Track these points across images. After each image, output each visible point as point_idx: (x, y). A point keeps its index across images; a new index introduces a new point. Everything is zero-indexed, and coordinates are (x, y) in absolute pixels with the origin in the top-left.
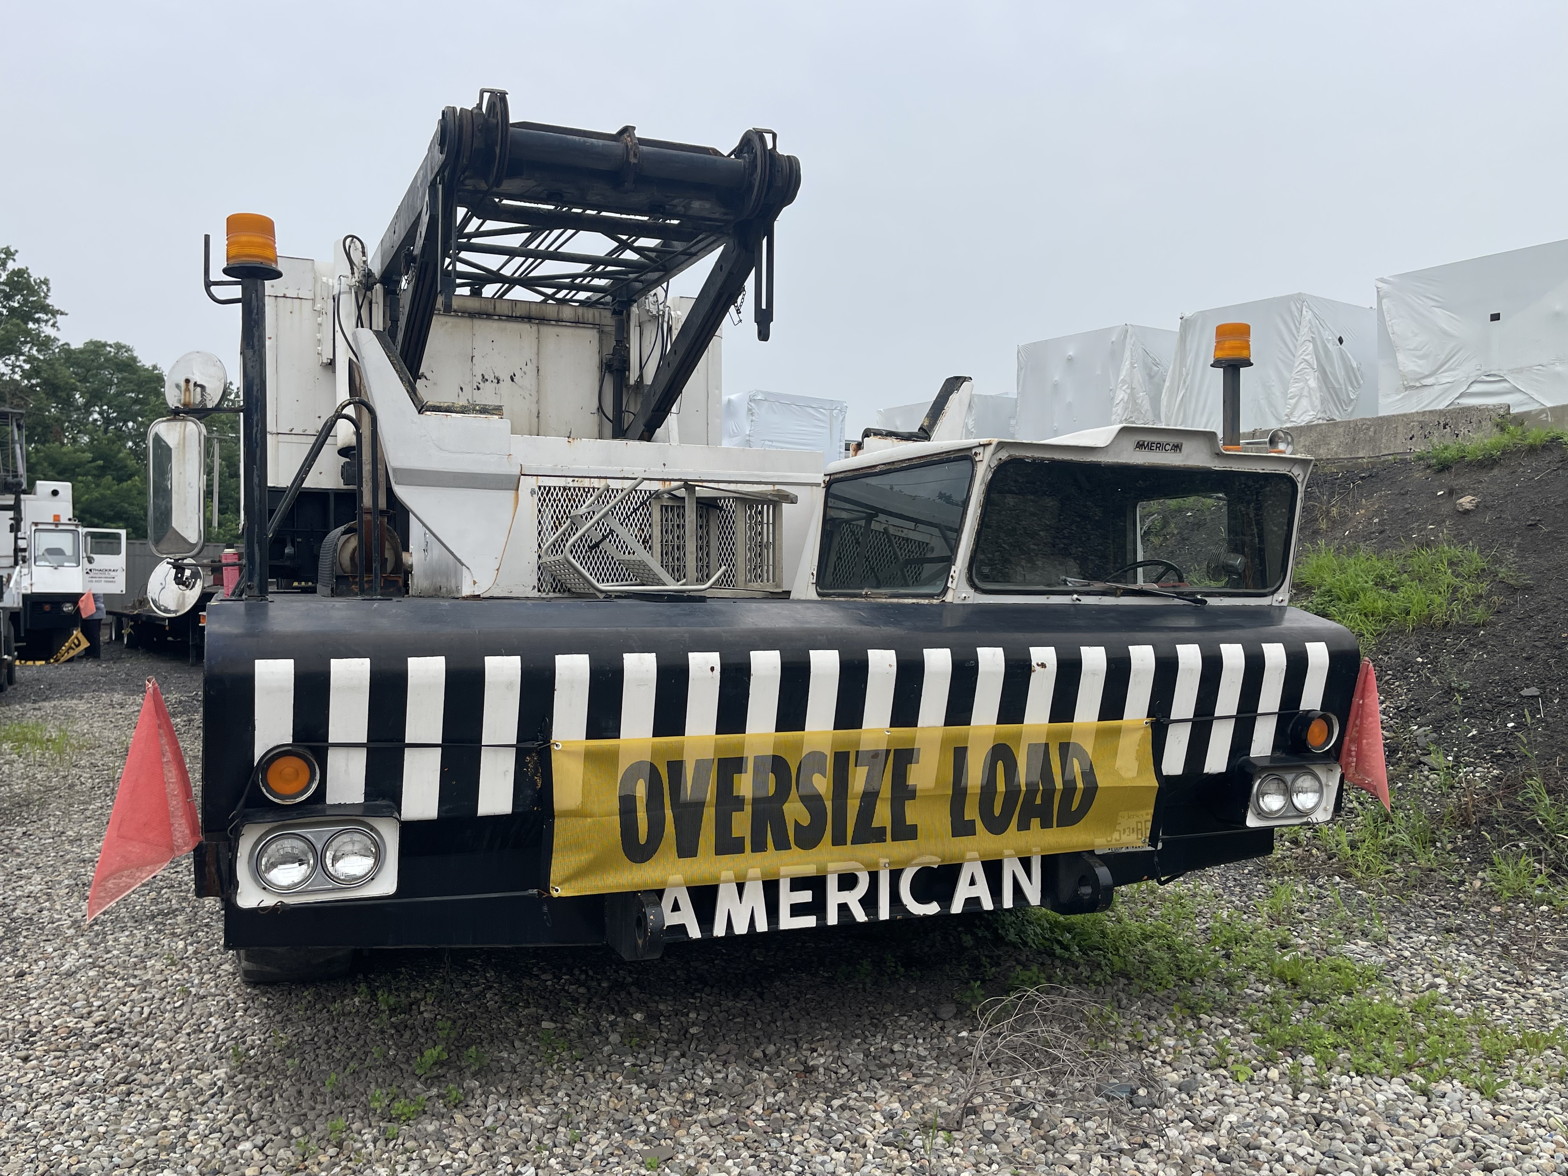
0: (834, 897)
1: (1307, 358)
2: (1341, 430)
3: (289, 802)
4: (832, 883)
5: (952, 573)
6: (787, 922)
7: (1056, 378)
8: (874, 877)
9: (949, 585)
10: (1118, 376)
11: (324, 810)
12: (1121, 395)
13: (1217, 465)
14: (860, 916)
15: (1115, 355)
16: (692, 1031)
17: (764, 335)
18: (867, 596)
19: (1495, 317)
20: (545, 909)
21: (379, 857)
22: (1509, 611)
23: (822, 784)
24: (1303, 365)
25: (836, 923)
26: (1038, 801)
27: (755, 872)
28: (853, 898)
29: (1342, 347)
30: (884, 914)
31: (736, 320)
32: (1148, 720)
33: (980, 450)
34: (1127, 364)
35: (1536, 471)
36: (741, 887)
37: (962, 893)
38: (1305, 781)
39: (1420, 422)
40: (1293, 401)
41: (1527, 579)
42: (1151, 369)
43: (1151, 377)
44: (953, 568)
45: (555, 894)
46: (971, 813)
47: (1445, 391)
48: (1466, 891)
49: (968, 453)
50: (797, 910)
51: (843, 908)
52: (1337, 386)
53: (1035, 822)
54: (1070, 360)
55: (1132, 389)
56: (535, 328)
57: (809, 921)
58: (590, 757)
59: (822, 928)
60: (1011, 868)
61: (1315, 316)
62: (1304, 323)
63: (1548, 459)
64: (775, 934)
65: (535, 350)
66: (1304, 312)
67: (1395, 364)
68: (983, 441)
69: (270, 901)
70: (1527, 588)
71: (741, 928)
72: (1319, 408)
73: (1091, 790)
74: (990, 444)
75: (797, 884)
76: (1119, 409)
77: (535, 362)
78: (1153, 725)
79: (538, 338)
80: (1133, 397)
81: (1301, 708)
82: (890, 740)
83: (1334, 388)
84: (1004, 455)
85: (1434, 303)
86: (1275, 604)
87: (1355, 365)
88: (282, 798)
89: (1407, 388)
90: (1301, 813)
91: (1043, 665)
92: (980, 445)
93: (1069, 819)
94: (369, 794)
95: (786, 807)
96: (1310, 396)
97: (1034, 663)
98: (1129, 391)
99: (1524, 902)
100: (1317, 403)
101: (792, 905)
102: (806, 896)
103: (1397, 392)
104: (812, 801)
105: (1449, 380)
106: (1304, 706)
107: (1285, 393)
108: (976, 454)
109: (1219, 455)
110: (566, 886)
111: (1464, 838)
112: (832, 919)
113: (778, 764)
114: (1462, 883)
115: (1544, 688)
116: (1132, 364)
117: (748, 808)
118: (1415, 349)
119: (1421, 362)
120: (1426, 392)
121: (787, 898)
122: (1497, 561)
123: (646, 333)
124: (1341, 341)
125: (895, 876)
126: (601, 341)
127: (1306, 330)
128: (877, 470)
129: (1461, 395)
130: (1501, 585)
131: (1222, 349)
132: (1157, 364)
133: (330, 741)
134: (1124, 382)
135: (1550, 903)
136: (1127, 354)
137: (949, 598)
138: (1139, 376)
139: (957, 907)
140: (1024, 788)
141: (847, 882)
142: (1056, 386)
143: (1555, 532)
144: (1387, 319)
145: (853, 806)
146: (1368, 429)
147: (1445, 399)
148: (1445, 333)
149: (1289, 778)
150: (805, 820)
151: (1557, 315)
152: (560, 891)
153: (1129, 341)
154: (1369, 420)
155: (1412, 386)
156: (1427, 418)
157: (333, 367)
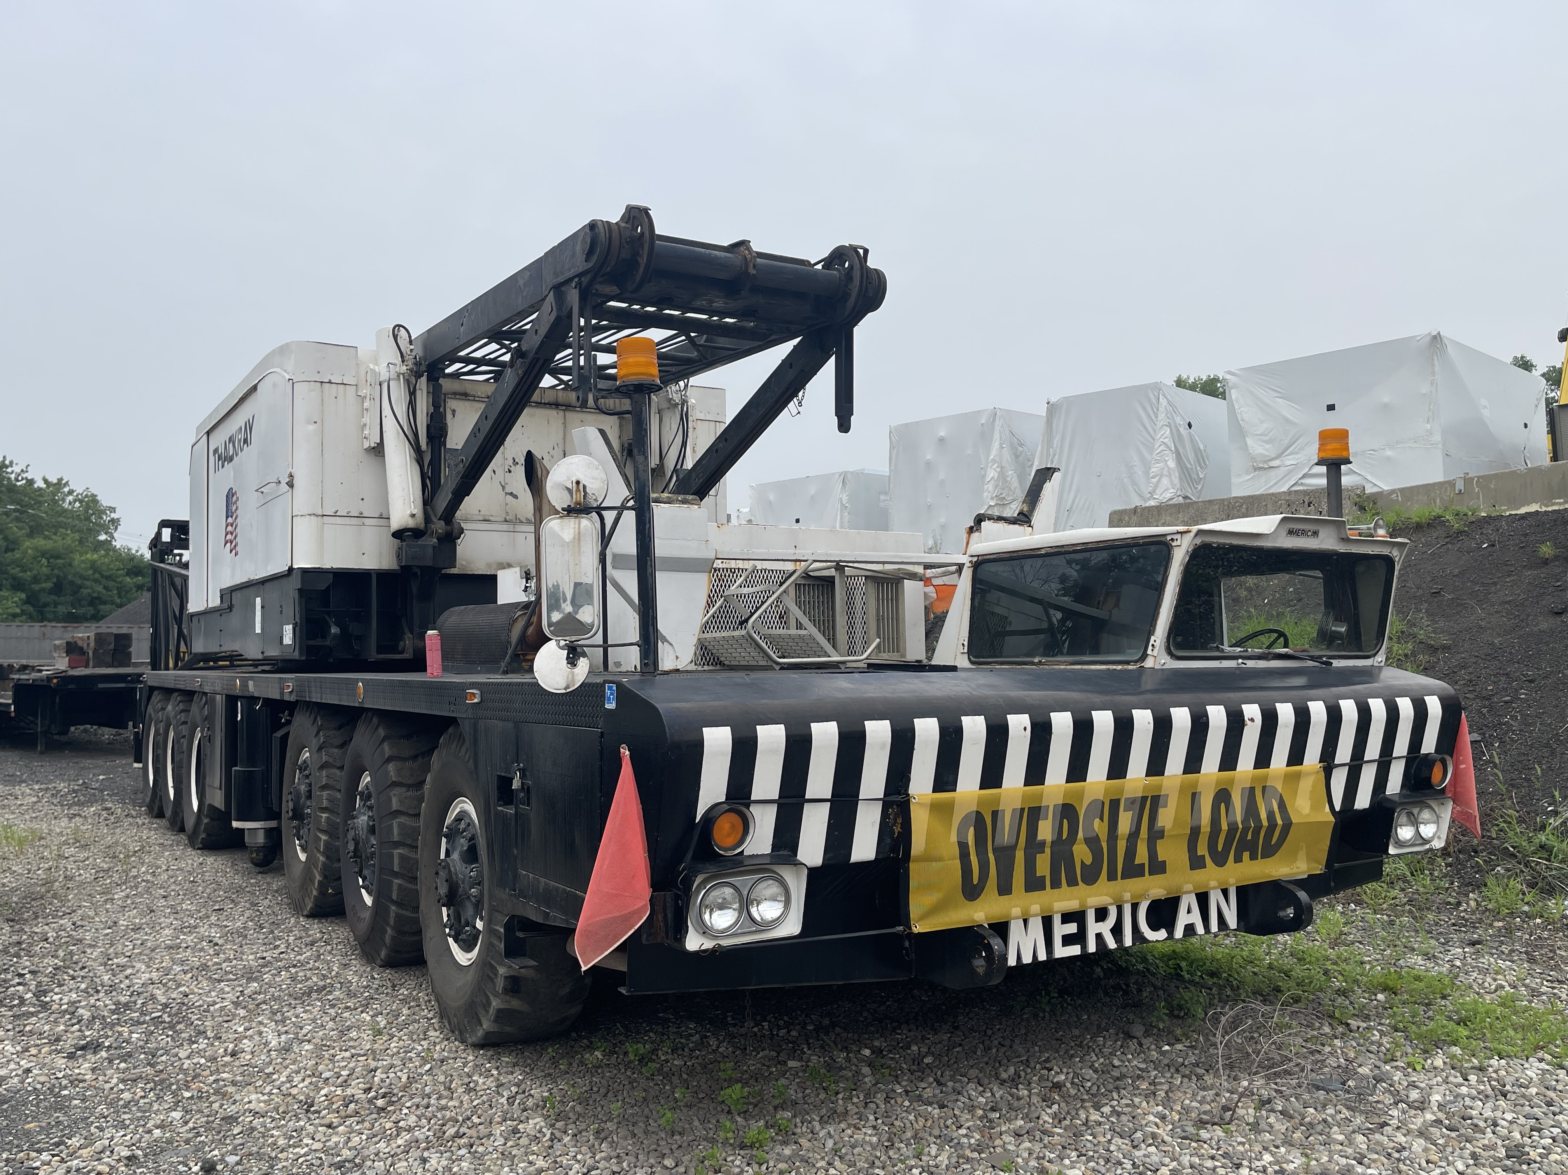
0: (1093, 928)
1: (1166, 441)
2: (1217, 507)
3: (730, 853)
4: (1091, 916)
5: (1152, 642)
6: (1061, 952)
7: (929, 457)
8: (1120, 909)
9: (1149, 652)
10: (989, 456)
11: (742, 862)
12: (992, 473)
13: (1342, 548)
14: (1112, 944)
15: (985, 435)
16: (926, 1061)
17: (844, 426)
18: (1040, 663)
19: (1331, 408)
20: (907, 944)
21: (787, 903)
22: (1434, 667)
23: (1100, 827)
24: (1162, 448)
25: (1094, 950)
26: (1249, 837)
27: (1035, 908)
28: (1105, 928)
29: (1191, 431)
30: (1128, 942)
31: (794, 412)
32: (1321, 764)
33: (1178, 536)
34: (996, 445)
35: (1427, 545)
36: (1025, 921)
37: (1182, 920)
38: (1426, 815)
39: (1287, 501)
40: (1154, 480)
41: (1445, 640)
42: (1017, 448)
43: (1017, 457)
44: (1153, 638)
45: (915, 930)
46: (1202, 850)
47: (1290, 472)
48: (1465, 910)
49: (1163, 539)
50: (1067, 940)
51: (1099, 936)
52: (1189, 466)
53: (1246, 855)
54: (941, 440)
55: (1002, 467)
56: (561, 413)
57: (1075, 950)
58: (935, 808)
59: (1085, 956)
60: (1215, 898)
61: (1169, 402)
62: (1161, 409)
63: (1435, 535)
64: (1052, 963)
65: (561, 435)
66: (1161, 400)
67: (1245, 447)
68: (1181, 528)
69: (708, 944)
70: (1445, 648)
71: (1027, 959)
72: (1178, 486)
73: (1288, 825)
74: (1189, 532)
75: (1067, 918)
76: (990, 487)
77: (561, 446)
78: (1325, 769)
79: (564, 423)
80: (1002, 475)
81: (1422, 752)
82: (1145, 787)
83: (1187, 468)
84: (1198, 541)
85: (1278, 395)
86: (1376, 664)
87: (1202, 447)
88: (726, 850)
89: (1256, 469)
90: (1426, 841)
91: (1252, 720)
92: (1178, 533)
93: (1270, 851)
94: (775, 847)
95: (1075, 848)
96: (1170, 476)
97: (1246, 719)
98: (998, 470)
99: (1519, 917)
100: (1176, 481)
101: (1063, 936)
102: (1072, 928)
103: (1247, 472)
104: (1092, 842)
105: (1293, 462)
106: (1424, 751)
107: (1147, 472)
108: (1172, 540)
109: (1346, 540)
110: (922, 923)
111: (1447, 865)
112: (1092, 948)
113: (1068, 811)
114: (1459, 904)
115: (1484, 734)
116: (1001, 445)
117: (1048, 850)
118: (1261, 435)
119: (1267, 446)
120: (1273, 473)
121: (1061, 930)
122: (1412, 624)
123: (666, 420)
124: (1190, 425)
125: (1135, 907)
126: (621, 426)
127: (1163, 415)
128: (1043, 552)
129: (1304, 476)
130: (1421, 646)
131: (1324, 451)
132: (1021, 445)
133: (752, 798)
134: (994, 461)
135: (1541, 917)
136: (997, 435)
137: (1149, 663)
138: (1007, 455)
139: (1179, 933)
140: (1240, 826)
141: (1101, 914)
142: (928, 464)
143: (1457, 599)
144: (1237, 407)
145: (1122, 846)
146: (1241, 506)
147: (1288, 480)
148: (1287, 420)
149: (1415, 811)
150: (1088, 861)
151: (1386, 406)
152: (918, 928)
153: (998, 423)
154: (1241, 498)
155: (1261, 467)
156: (1292, 497)
157: (378, 450)
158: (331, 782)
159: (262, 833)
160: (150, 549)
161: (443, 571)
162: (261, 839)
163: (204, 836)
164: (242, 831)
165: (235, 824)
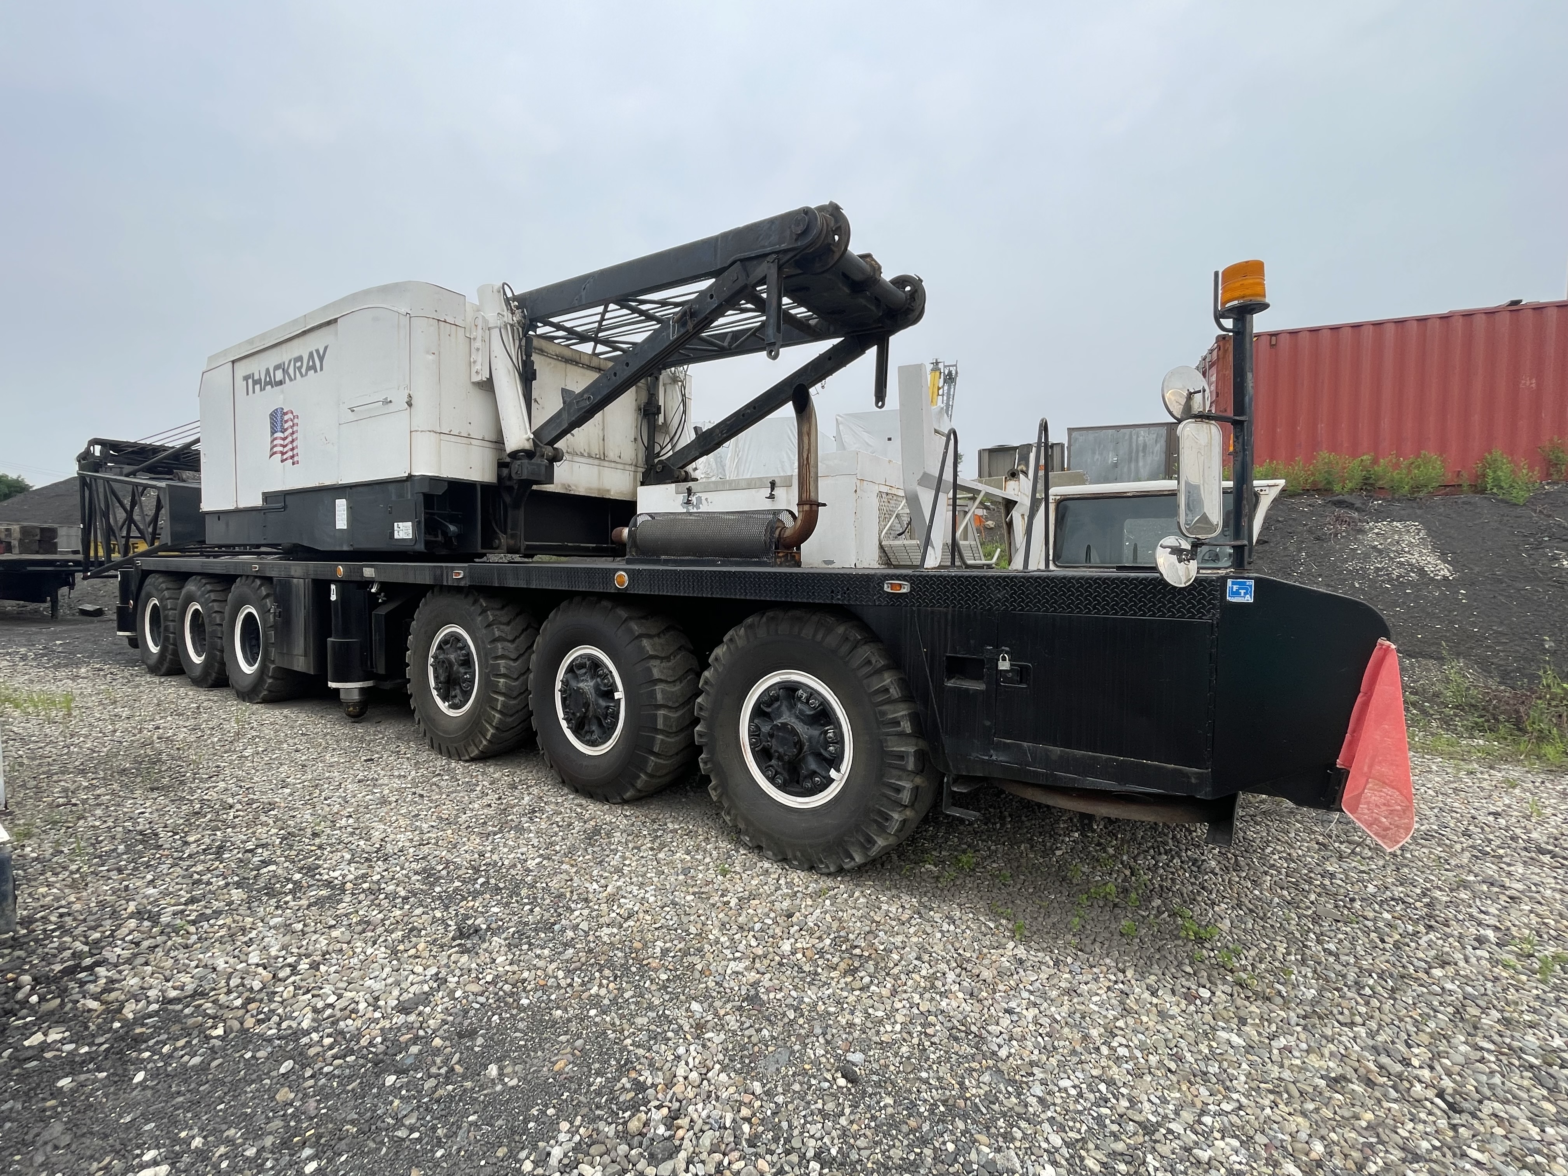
19: (890, 439)
123: (669, 392)
126: (637, 392)
157: (488, 386)
158: (506, 653)
159: (356, 692)
160: (79, 461)
161: (535, 487)
162: (356, 697)
163: (266, 693)
164: (337, 690)
165: (332, 685)
